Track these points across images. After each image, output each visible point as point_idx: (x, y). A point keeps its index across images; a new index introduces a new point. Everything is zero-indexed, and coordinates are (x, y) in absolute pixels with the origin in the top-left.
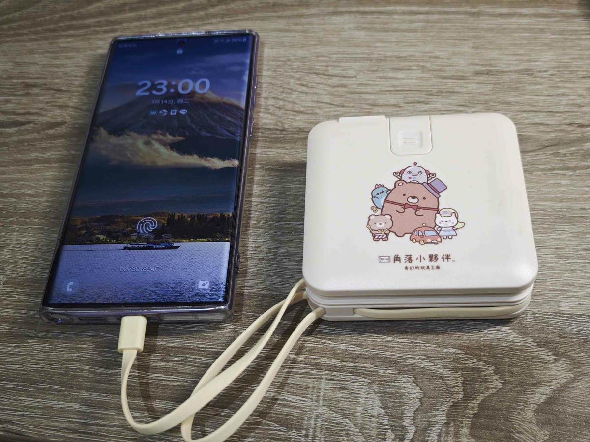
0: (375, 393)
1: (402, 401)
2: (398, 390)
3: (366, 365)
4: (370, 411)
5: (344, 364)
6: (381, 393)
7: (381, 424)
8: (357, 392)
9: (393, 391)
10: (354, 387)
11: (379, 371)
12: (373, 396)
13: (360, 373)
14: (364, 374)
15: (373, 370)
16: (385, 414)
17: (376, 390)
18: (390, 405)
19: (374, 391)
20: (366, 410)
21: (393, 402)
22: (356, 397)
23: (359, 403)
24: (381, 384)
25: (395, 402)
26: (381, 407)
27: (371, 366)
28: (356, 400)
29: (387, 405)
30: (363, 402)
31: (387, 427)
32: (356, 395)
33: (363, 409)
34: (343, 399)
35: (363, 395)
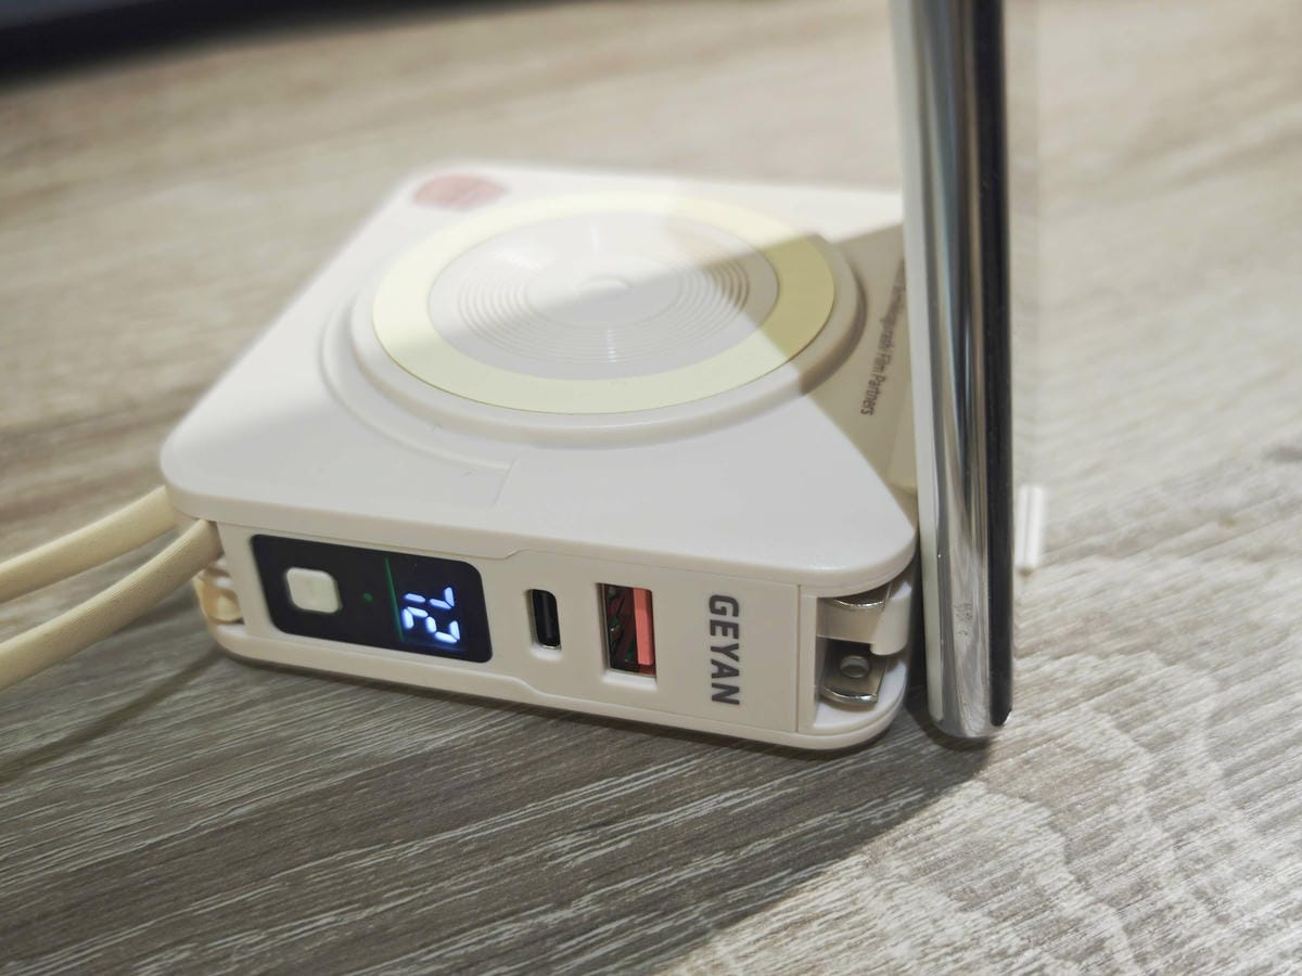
0: (910, 880)
1: (1005, 858)
2: (968, 838)
3: (813, 822)
4: (938, 940)
5: (743, 853)
6: (925, 871)
7: (1003, 954)
8: (852, 908)
9: (954, 845)
10: (828, 899)
11: (867, 815)
12: (906, 892)
13: (812, 851)
14: (828, 848)
15: (845, 823)
16: (989, 921)
17: (905, 871)
18: (983, 888)
19: (901, 878)
20: (925, 943)
21: (982, 876)
22: (862, 924)
23: (884, 937)
24: (903, 848)
25: (990, 873)
26: (964, 910)
27: (829, 815)
28: (867, 934)
29: (972, 891)
30: (894, 925)
31: (1028, 954)
32: (857, 918)
33: (913, 947)
34: (825, 953)
35: (877, 905)
